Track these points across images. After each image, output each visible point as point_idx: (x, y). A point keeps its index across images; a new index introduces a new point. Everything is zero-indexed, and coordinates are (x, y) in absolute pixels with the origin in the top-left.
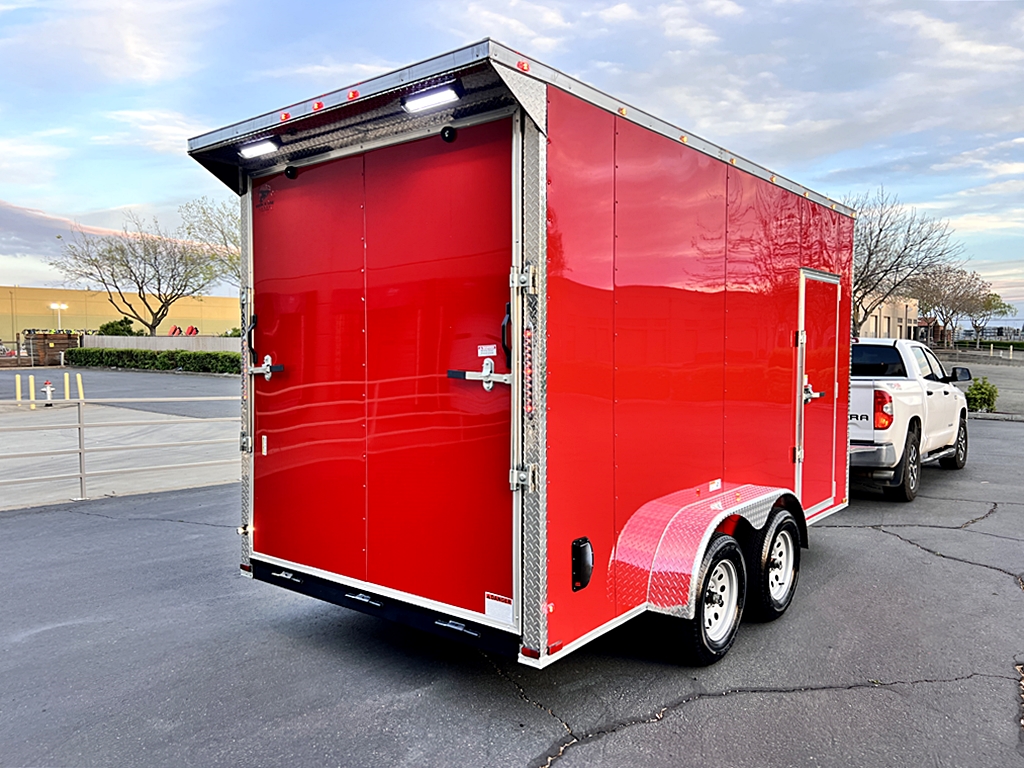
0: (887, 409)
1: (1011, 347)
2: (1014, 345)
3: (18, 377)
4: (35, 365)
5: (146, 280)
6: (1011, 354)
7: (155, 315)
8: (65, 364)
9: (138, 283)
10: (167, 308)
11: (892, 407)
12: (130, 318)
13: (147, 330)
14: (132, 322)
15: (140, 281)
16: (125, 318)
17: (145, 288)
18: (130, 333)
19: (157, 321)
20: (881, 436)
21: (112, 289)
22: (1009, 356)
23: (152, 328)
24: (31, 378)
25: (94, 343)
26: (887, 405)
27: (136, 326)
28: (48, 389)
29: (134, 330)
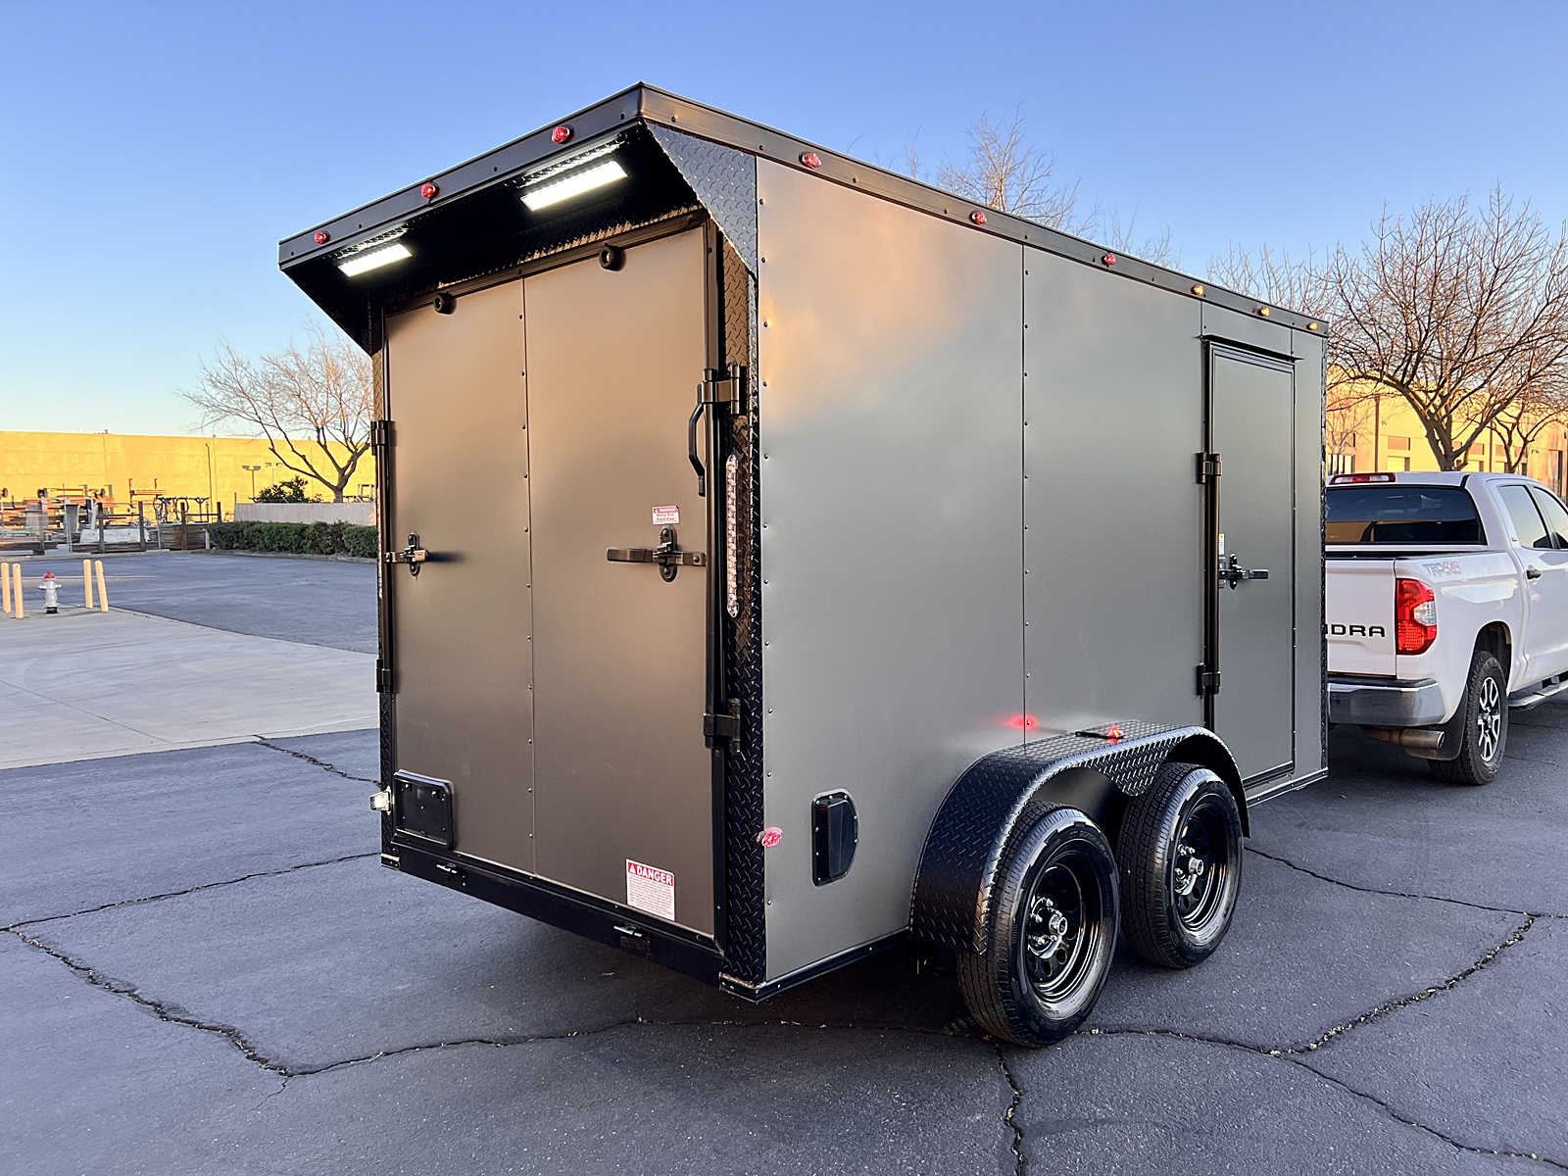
0: (1421, 613)
7: (341, 471)
8: (210, 547)
10: (356, 460)
11: (1434, 610)
19: (344, 480)
20: (1408, 667)
23: (338, 490)
25: (245, 512)
26: (1420, 607)
27: (312, 488)
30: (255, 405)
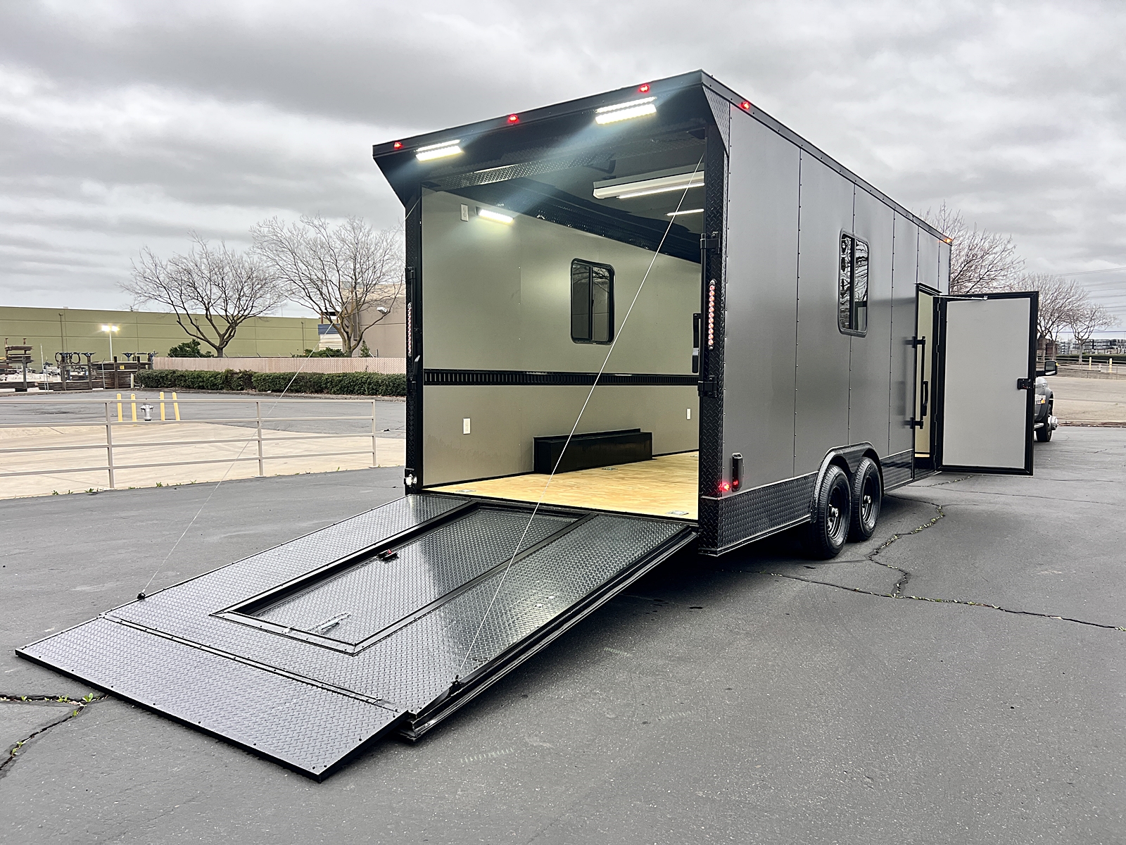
1: (1111, 359)
2: (1114, 358)
5: (213, 302)
6: (1110, 368)
7: (222, 337)
8: (135, 386)
9: (204, 304)
10: (233, 328)
12: (198, 340)
13: (215, 352)
14: (200, 344)
15: (206, 303)
16: (194, 340)
17: (211, 309)
18: (199, 354)
19: (224, 342)
21: (181, 311)
22: (1108, 369)
23: (220, 350)
25: (163, 363)
29: (201, 352)
30: (170, 293)
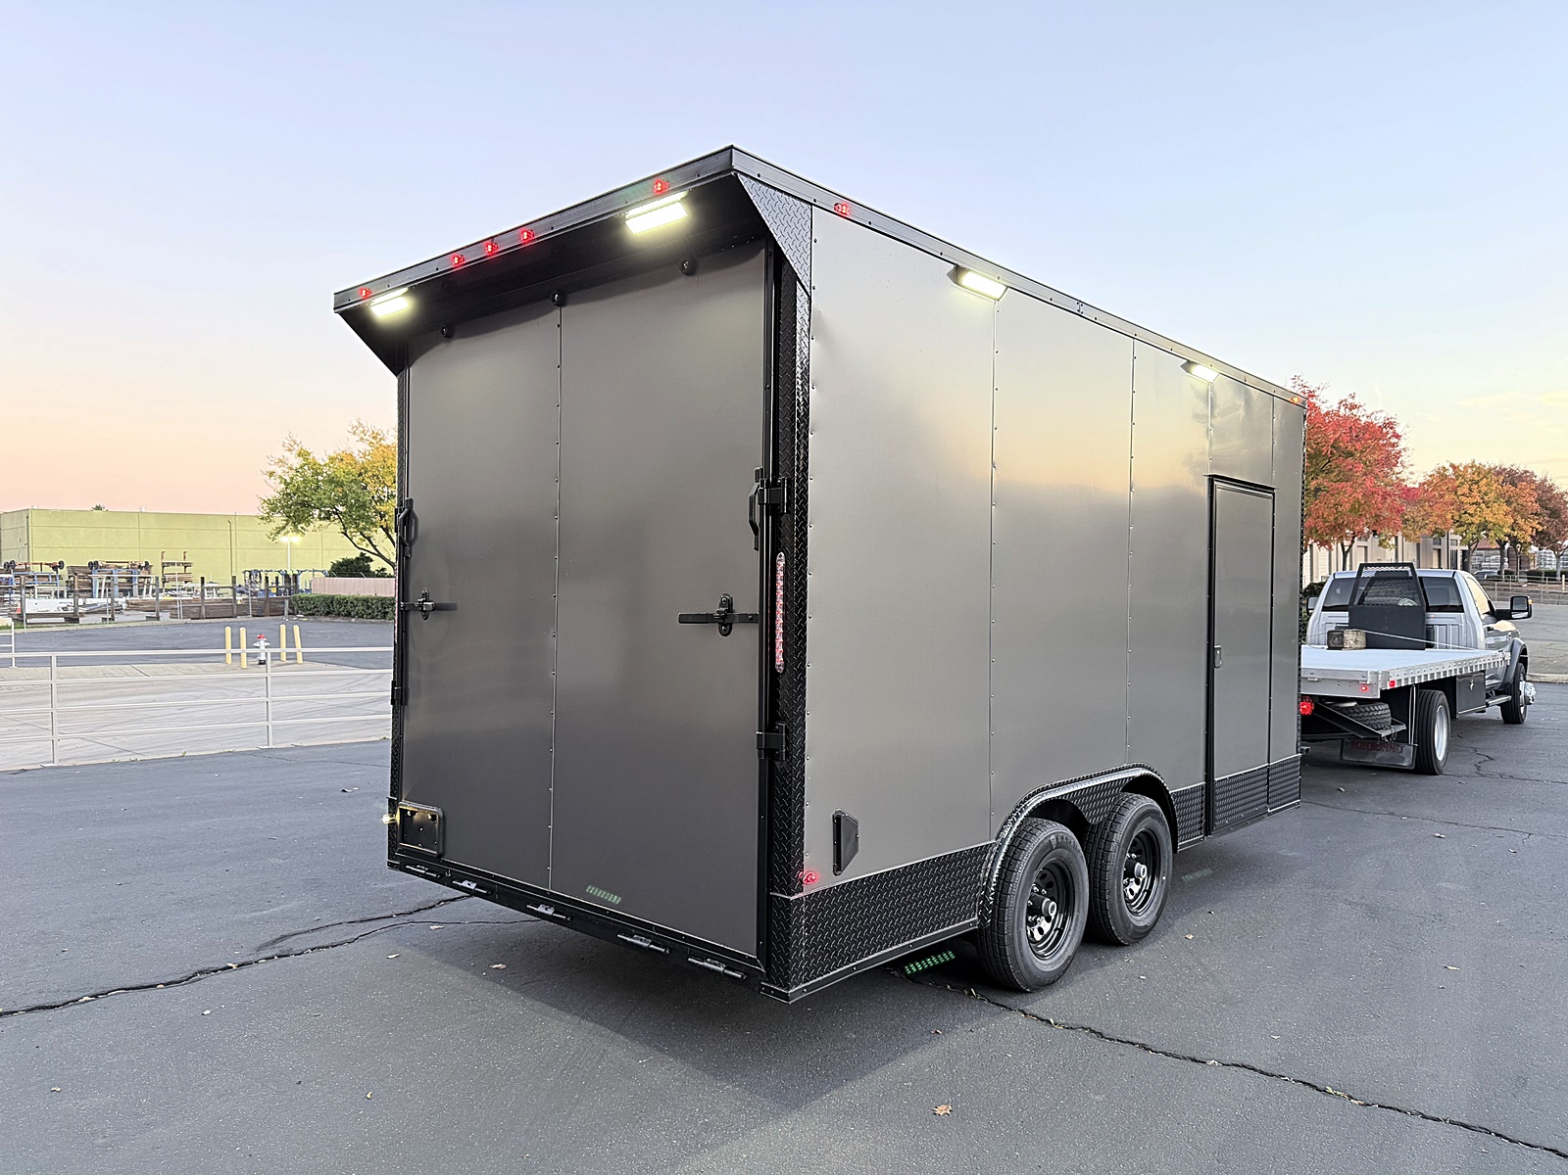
3: (228, 630)
4: (254, 616)
8: (289, 614)
12: (368, 554)
14: (371, 560)
18: (368, 573)
24: (243, 631)
25: (324, 586)
27: (376, 565)
28: (262, 643)
29: (372, 569)
